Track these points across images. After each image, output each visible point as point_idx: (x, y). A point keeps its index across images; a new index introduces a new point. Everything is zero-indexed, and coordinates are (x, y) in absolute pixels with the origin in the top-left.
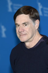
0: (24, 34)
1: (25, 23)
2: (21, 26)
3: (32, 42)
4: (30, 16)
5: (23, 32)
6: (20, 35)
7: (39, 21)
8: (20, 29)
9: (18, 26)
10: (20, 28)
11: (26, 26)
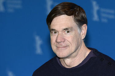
0: (65, 45)
1: (67, 29)
2: (60, 33)
3: (76, 58)
4: (74, 19)
5: (64, 42)
6: (58, 47)
7: (86, 27)
8: (59, 38)
9: (55, 33)
10: (59, 36)
11: (68, 34)
